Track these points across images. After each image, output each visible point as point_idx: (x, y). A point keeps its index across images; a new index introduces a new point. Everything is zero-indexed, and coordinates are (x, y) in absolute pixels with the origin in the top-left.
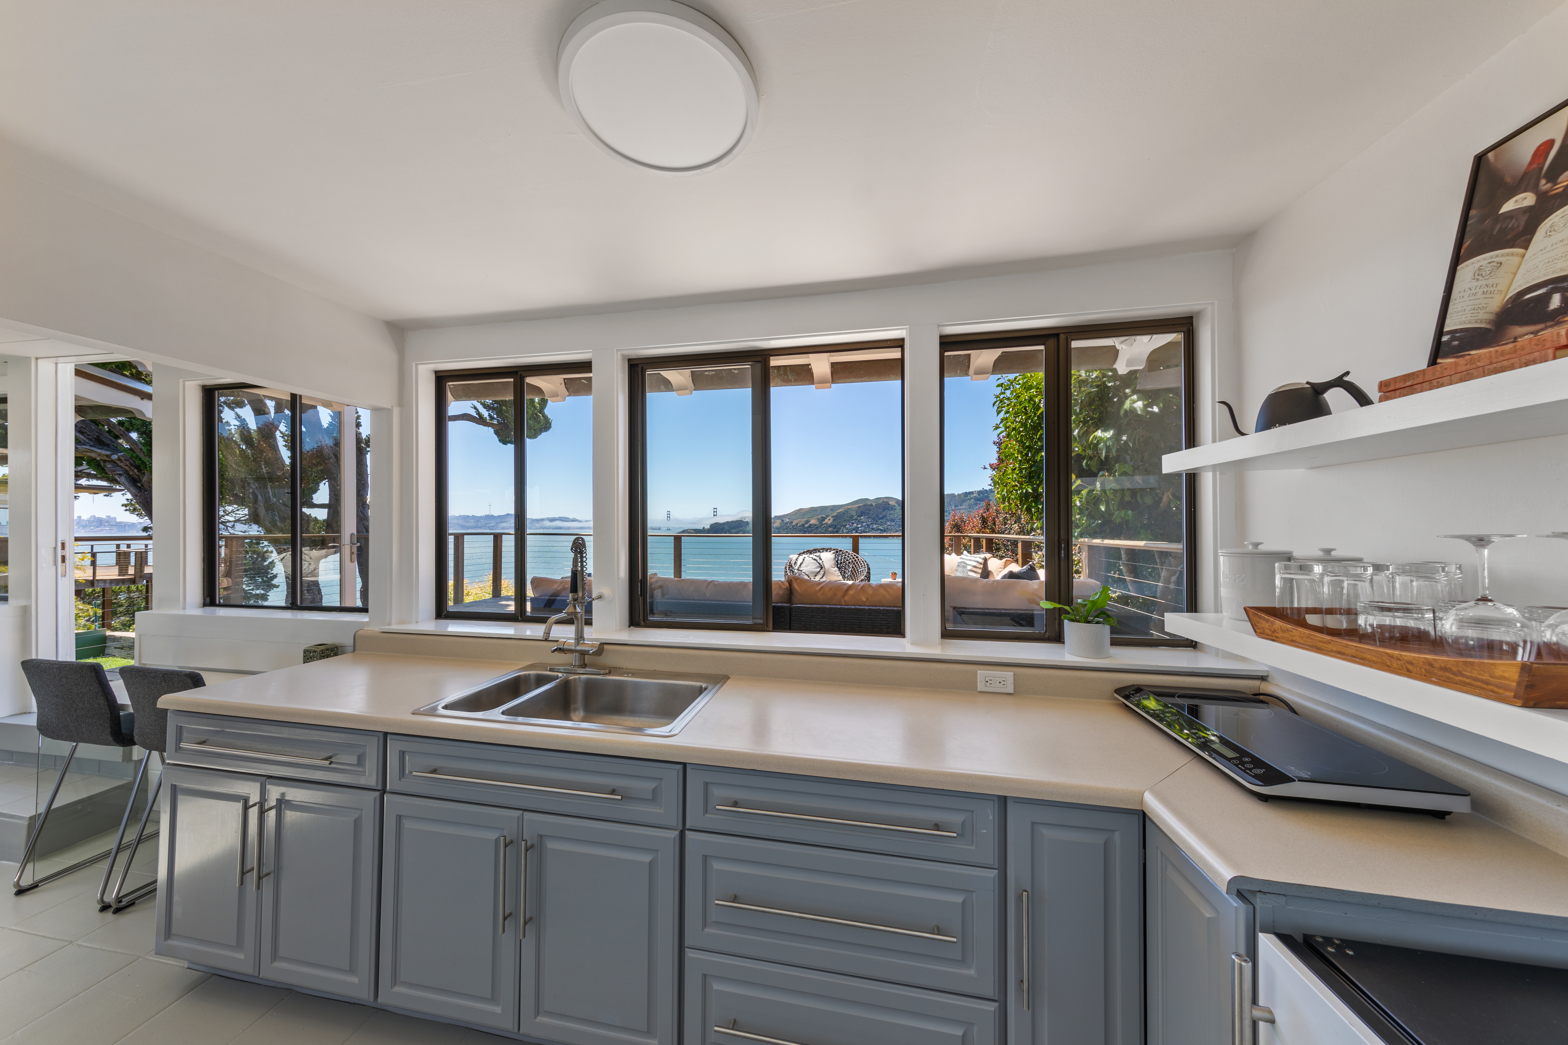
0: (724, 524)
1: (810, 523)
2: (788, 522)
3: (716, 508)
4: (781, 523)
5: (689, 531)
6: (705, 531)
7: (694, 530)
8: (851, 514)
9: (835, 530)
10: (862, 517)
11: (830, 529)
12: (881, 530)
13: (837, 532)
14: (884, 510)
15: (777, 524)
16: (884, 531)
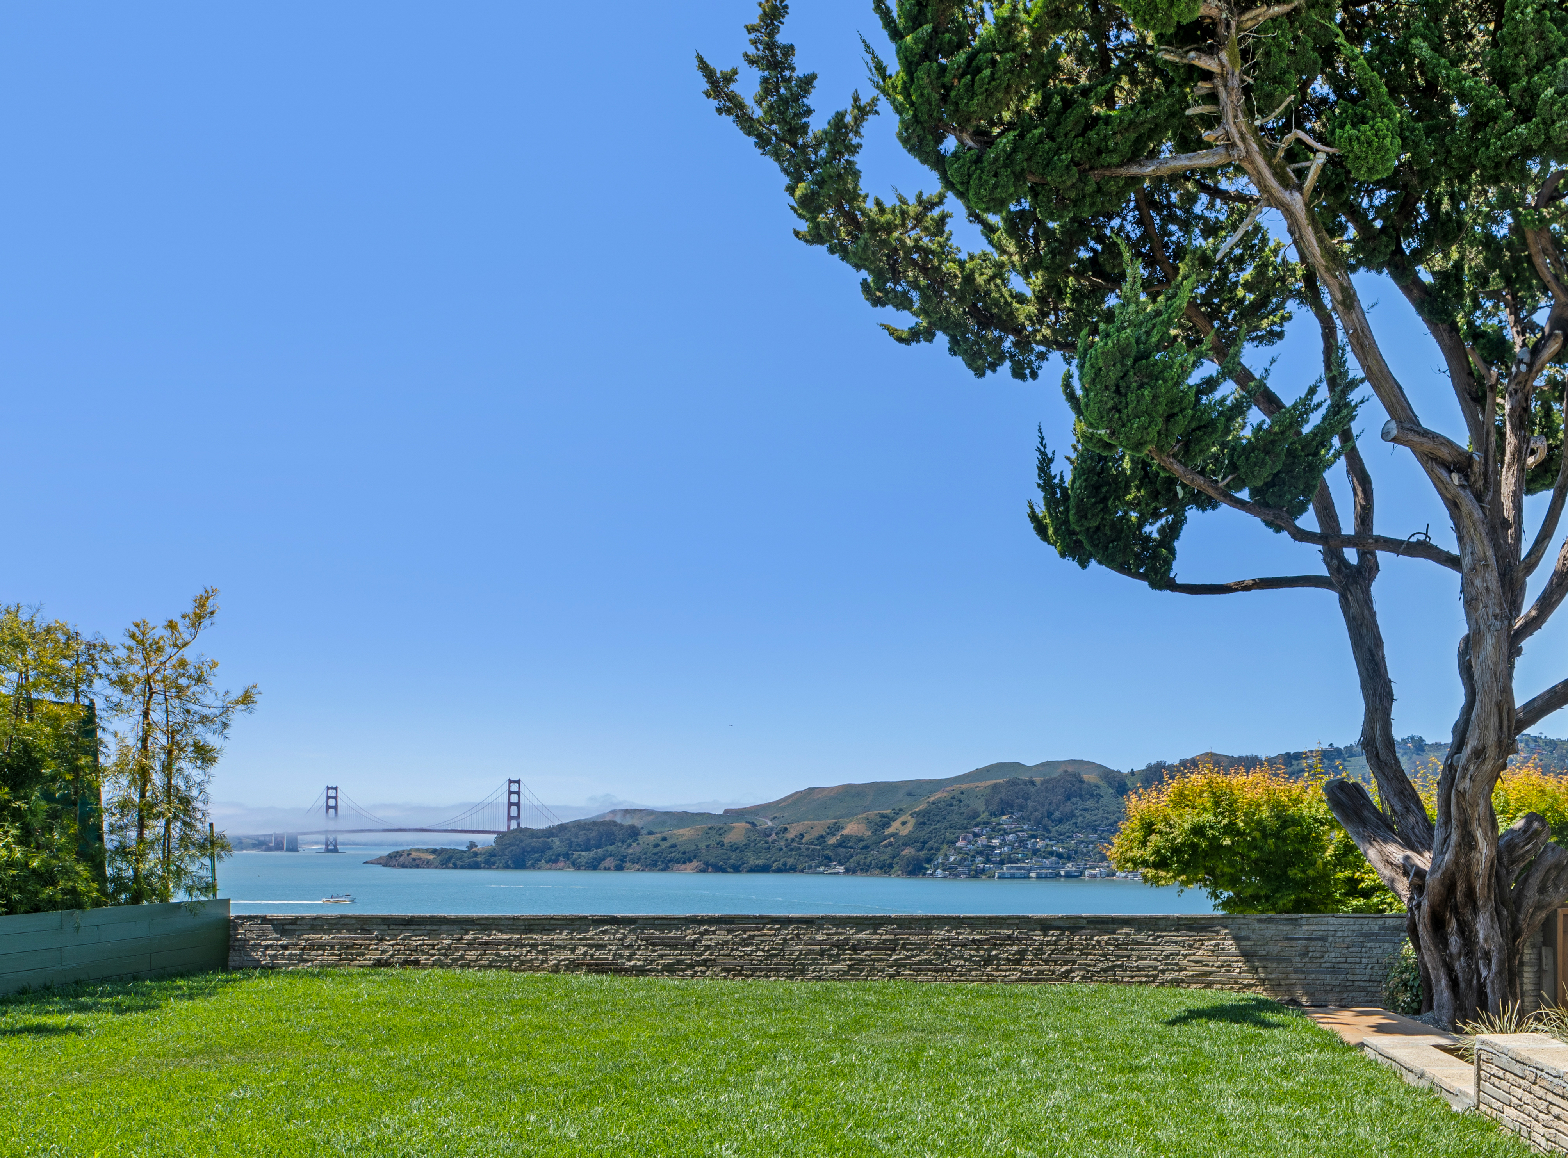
0: (550, 833)
1: (845, 832)
2: (772, 829)
3: (518, 782)
4: (748, 831)
5: (414, 855)
6: (476, 855)
7: (434, 851)
8: (972, 806)
9: (922, 854)
10: (1004, 818)
11: (908, 852)
12: (1060, 856)
13: (929, 860)
14: (1068, 798)
15: (737, 834)
16: (1069, 858)
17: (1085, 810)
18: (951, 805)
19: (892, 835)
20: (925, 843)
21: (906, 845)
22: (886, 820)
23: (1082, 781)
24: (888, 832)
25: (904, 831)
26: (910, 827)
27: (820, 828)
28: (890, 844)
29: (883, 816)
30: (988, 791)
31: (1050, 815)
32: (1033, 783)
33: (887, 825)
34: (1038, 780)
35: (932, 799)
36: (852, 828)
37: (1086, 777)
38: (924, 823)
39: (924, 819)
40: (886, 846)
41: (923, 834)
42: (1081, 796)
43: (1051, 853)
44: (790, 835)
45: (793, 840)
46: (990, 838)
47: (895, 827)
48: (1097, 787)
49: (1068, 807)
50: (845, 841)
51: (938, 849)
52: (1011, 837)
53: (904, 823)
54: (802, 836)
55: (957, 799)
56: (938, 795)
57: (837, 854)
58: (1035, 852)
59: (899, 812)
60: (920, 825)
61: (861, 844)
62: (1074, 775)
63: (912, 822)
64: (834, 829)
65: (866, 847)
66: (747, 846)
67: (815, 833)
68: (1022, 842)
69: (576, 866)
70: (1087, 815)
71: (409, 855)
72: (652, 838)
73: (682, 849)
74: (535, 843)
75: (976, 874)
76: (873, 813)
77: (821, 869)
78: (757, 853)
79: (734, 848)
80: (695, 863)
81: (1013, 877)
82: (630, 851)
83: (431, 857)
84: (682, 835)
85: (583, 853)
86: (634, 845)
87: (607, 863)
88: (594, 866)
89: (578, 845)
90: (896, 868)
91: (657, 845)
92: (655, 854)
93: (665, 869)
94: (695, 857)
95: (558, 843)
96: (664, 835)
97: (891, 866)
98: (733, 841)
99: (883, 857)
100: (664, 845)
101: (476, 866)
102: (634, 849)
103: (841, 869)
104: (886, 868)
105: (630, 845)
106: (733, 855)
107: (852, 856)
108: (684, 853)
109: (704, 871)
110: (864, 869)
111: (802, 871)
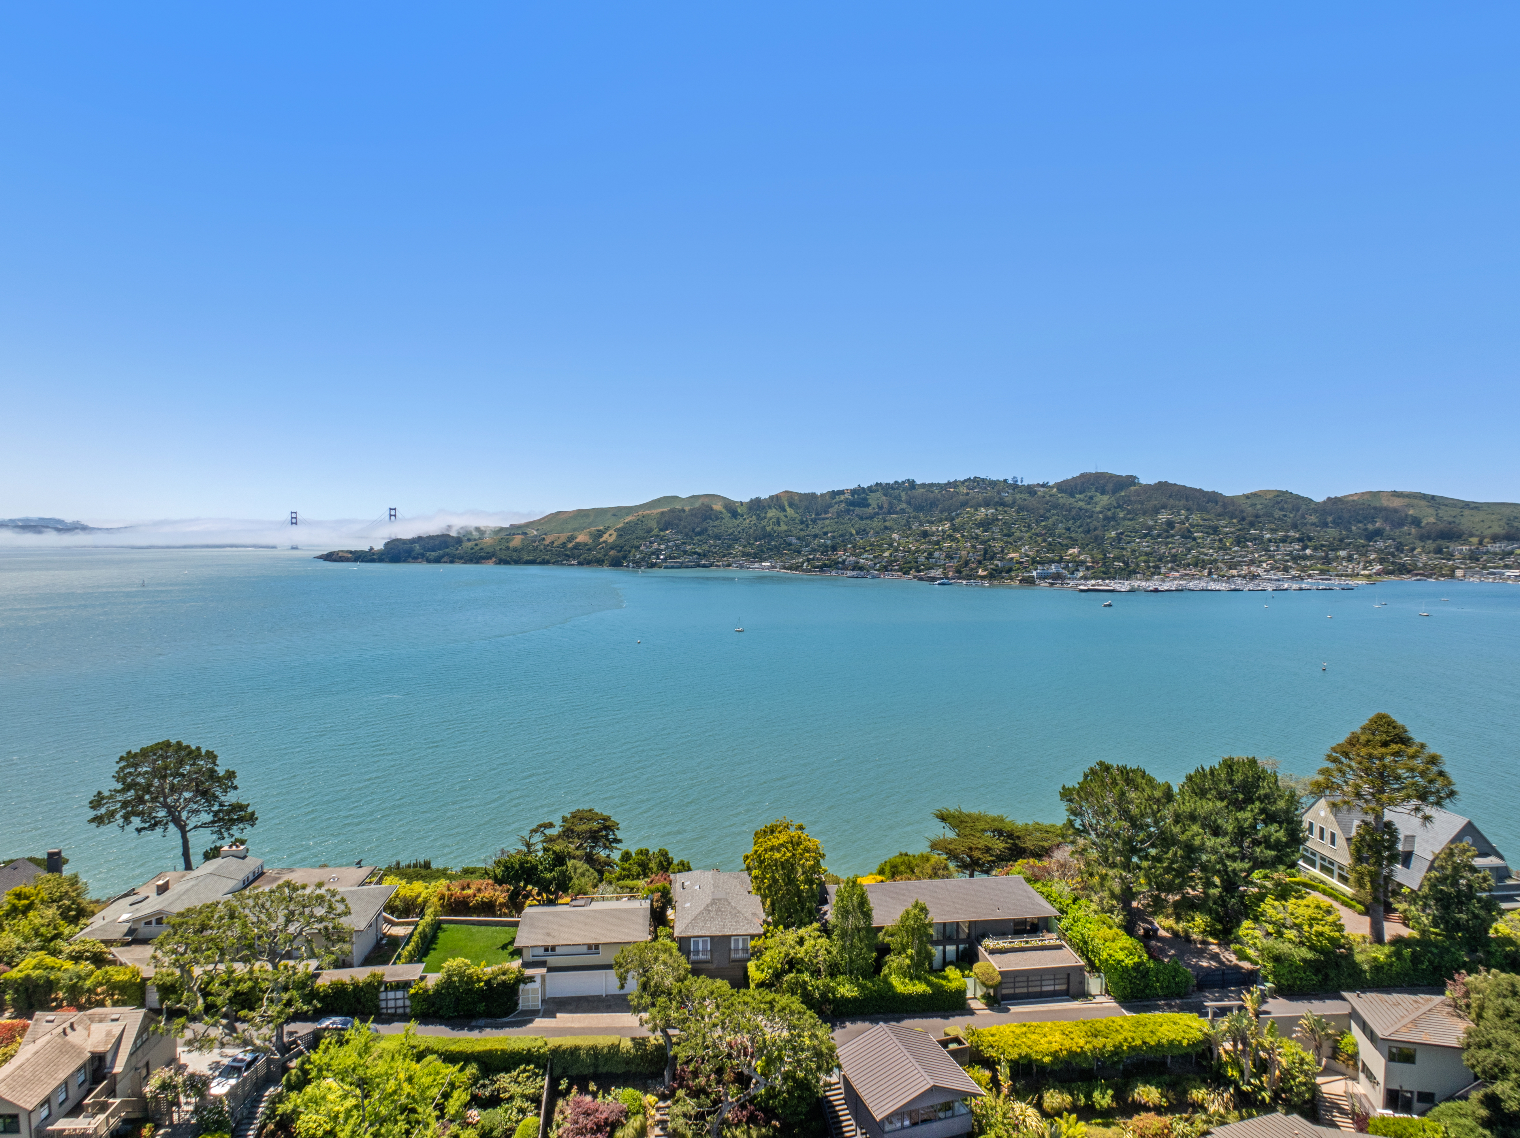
0: (414, 541)
2: (536, 536)
3: (396, 511)
4: (521, 538)
5: (341, 554)
6: (373, 554)
7: (351, 552)
8: (649, 525)
9: (620, 554)
10: (668, 532)
11: (612, 553)
12: (699, 554)
13: (625, 558)
14: (704, 520)
15: (517, 541)
16: (705, 556)
17: (715, 526)
18: (637, 524)
19: (604, 542)
20: (622, 547)
21: (612, 548)
22: (600, 534)
23: (712, 509)
24: (601, 540)
25: (611, 540)
26: (614, 537)
27: (563, 538)
28: (603, 548)
29: (598, 531)
30: (658, 516)
31: (693, 531)
32: (684, 511)
33: (601, 536)
34: (687, 509)
35: (626, 521)
36: (582, 538)
37: (715, 507)
38: (621, 535)
39: (622, 532)
40: (600, 549)
41: (621, 542)
42: (711, 519)
43: (695, 553)
44: (547, 542)
45: (548, 545)
46: (659, 545)
47: (605, 537)
48: (721, 512)
49: (705, 525)
50: (577, 546)
51: (630, 552)
52: (670, 544)
53: (610, 535)
54: (553, 542)
55: (641, 521)
56: (629, 519)
57: (573, 554)
58: (685, 552)
59: (607, 529)
60: (620, 536)
61: (587, 547)
62: (707, 506)
63: (615, 534)
64: (571, 539)
65: (589, 549)
66: (522, 549)
67: (560, 542)
68: (678, 547)
69: (429, 561)
70: (715, 529)
71: (338, 554)
72: (469, 544)
73: (486, 551)
74: (405, 547)
75: (653, 565)
76: (593, 529)
77: (565, 562)
78: (528, 552)
79: (515, 550)
80: (494, 559)
81: (672, 567)
82: (458, 552)
83: (350, 555)
85: (431, 554)
86: (460, 549)
87: (445, 559)
88: (438, 560)
89: (429, 549)
90: (606, 562)
91: (472, 549)
92: (472, 554)
93: (477, 563)
94: (493, 556)
95: (418, 548)
97: (603, 561)
98: (515, 545)
99: (599, 556)
100: (477, 548)
101: (372, 561)
102: (460, 551)
103: (575, 562)
104: (600, 562)
105: (457, 549)
106: (515, 554)
107: (581, 555)
108: (487, 554)
109: (499, 563)
110: (588, 563)
111: (553, 563)
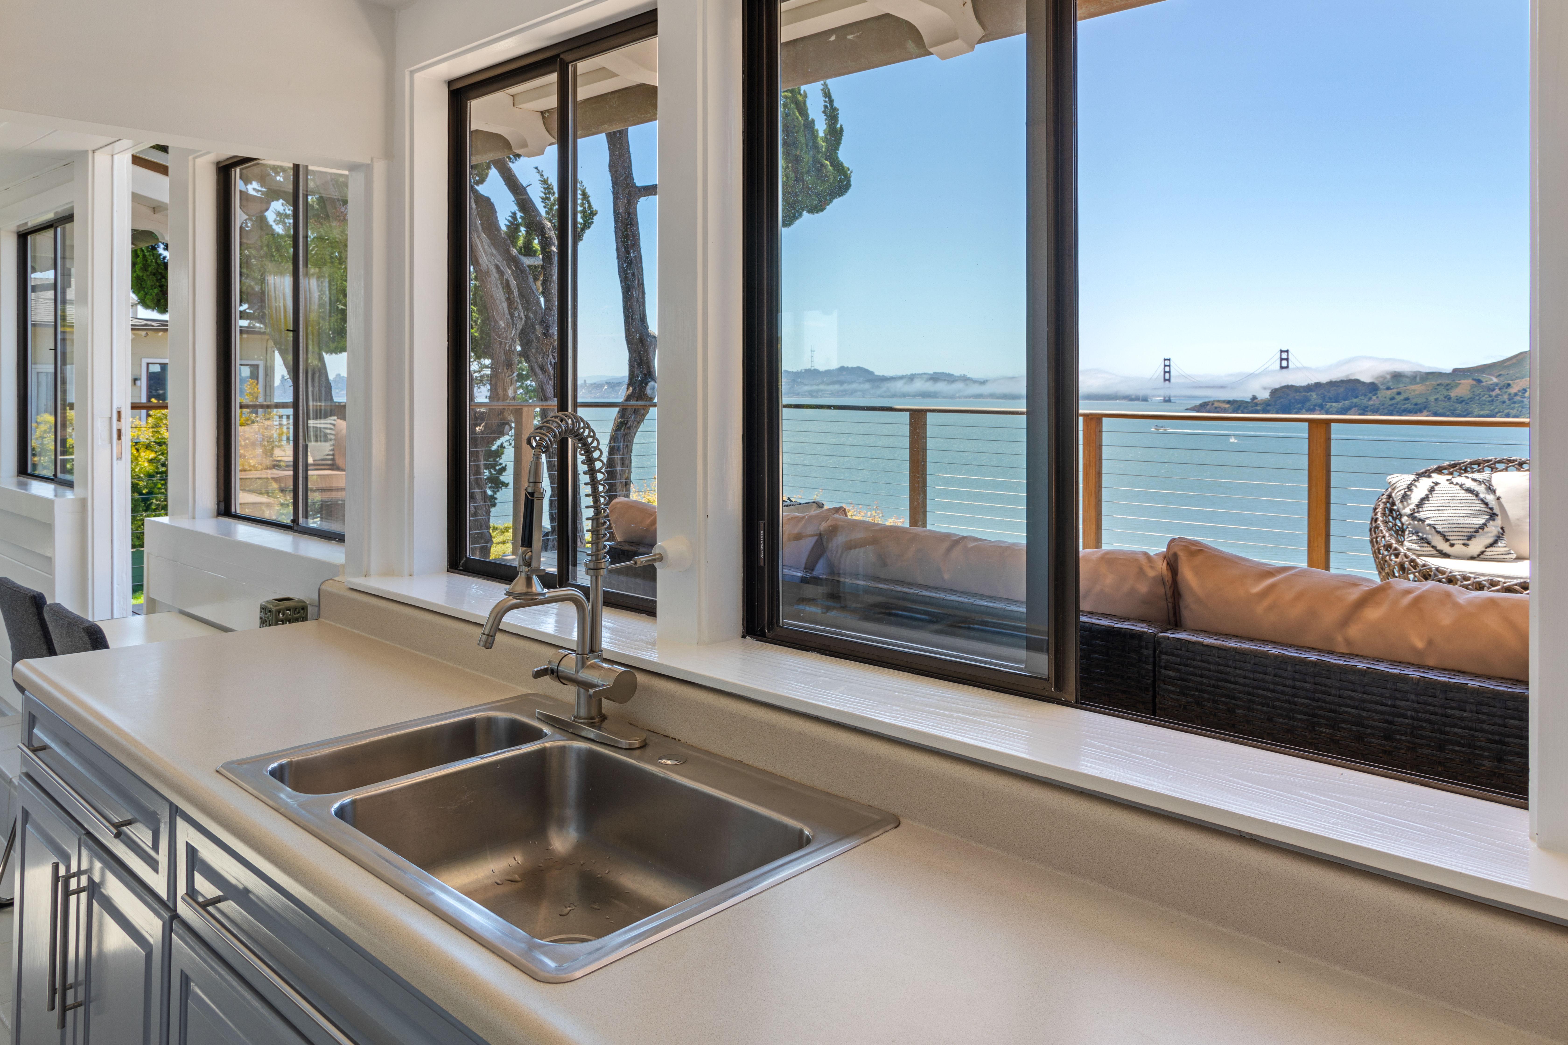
0: (1309, 388)
2: (1497, 384)
4: (1472, 386)
5: (1216, 404)
6: (1256, 405)
7: (1229, 402)
15: (1463, 389)
44: (1513, 390)
66: (1472, 399)
71: (1213, 404)
72: (1389, 393)
73: (1414, 401)
82: (1371, 403)
84: (1414, 391)
85: (1334, 404)
86: (1374, 398)
89: (1330, 398)
92: (1391, 405)
94: (1425, 408)
95: (1315, 396)
96: (1398, 390)
98: (1460, 395)
102: (1374, 401)
105: (1370, 399)
108: (1416, 404)
